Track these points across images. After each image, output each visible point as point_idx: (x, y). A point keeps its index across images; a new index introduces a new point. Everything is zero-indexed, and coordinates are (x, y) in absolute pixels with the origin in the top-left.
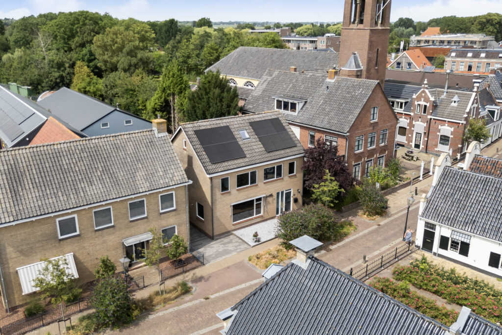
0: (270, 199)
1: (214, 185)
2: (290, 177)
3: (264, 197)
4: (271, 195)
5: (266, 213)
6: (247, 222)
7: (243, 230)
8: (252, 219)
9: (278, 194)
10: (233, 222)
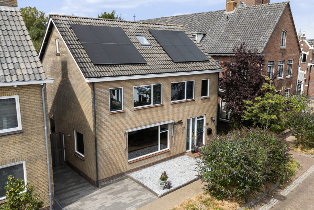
0: (178, 128)
1: (98, 98)
2: (202, 99)
3: (171, 124)
4: (180, 122)
5: (174, 147)
6: (149, 160)
7: (144, 171)
8: (156, 155)
9: (188, 121)
10: (129, 159)
